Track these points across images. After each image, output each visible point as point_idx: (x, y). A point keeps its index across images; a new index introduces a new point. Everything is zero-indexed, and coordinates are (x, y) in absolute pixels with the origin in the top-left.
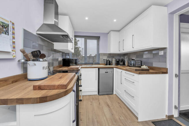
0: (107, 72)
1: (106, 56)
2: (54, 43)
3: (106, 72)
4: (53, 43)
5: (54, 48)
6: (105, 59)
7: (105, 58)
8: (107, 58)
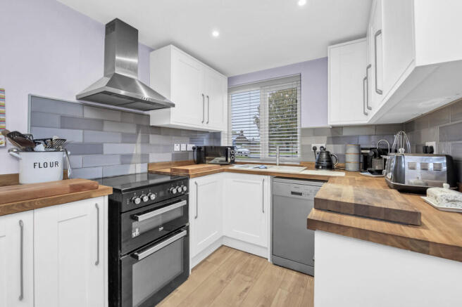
0: (300, 194)
1: (325, 139)
2: (150, 113)
3: (293, 193)
4: (146, 113)
5: (151, 125)
6: (318, 146)
7: (321, 143)
8: (328, 143)
